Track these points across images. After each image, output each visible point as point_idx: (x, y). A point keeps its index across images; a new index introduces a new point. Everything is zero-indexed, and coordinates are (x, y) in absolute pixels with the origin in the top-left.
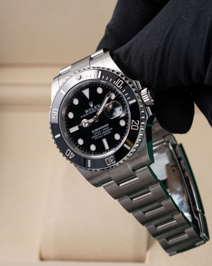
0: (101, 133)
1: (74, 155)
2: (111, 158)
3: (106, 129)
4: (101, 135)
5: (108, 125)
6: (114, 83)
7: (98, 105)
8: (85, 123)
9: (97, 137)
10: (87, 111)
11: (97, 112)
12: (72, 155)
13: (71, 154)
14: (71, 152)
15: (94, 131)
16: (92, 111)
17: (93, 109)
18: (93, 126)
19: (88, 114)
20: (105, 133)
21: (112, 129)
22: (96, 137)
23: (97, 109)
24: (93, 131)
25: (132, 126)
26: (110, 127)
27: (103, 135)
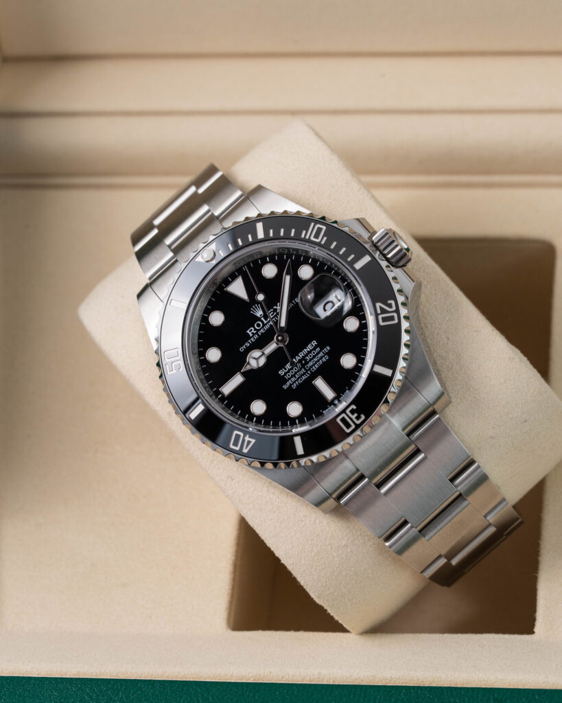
0: (303, 370)
1: (253, 441)
2: (352, 412)
3: (315, 355)
4: (306, 372)
6: (303, 236)
7: (275, 307)
8: (254, 358)
9: (298, 379)
10: (253, 331)
11: (276, 323)
12: (249, 442)
13: (243, 440)
14: (245, 436)
15: (286, 369)
16: (264, 325)
17: (266, 320)
18: (276, 360)
19: (256, 337)
20: (314, 365)
21: (328, 348)
22: (295, 382)
23: (276, 316)
24: (281, 372)
25: (380, 317)
26: (321, 346)
27: (311, 371)
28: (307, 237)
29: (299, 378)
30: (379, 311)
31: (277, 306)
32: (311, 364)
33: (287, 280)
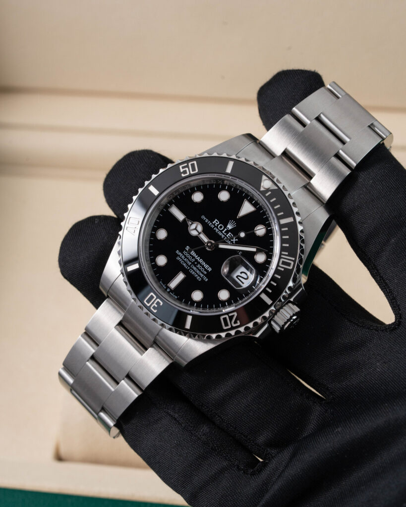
0: (190, 263)
3: (201, 272)
4: (189, 266)
5: (210, 269)
6: (283, 253)
7: (234, 237)
8: (196, 227)
10: (216, 223)
11: (223, 241)
16: (221, 231)
17: (225, 232)
19: (212, 226)
20: (194, 271)
21: (207, 280)
22: (181, 258)
23: (228, 239)
26: (208, 275)
27: (189, 269)
28: (282, 256)
29: (184, 261)
31: (235, 239)
32: (195, 268)
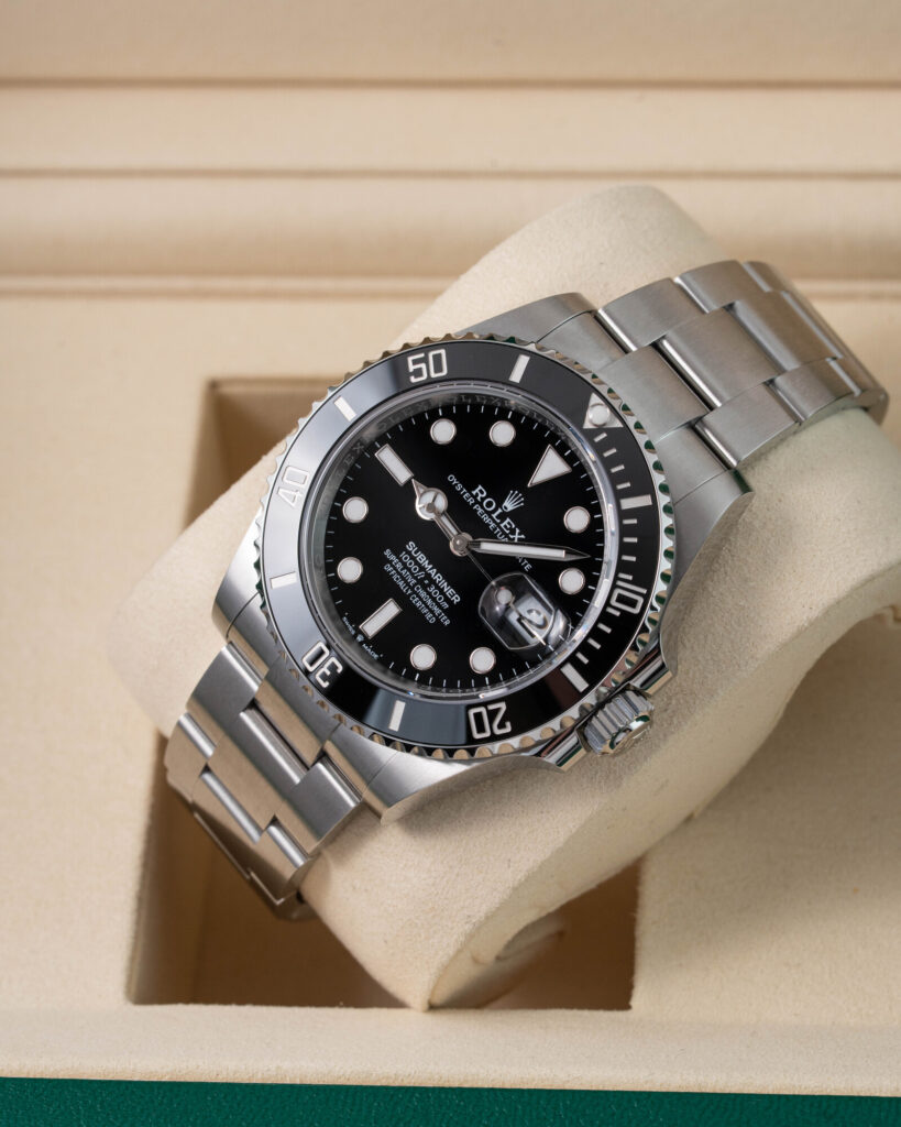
0: (414, 581)
1: (294, 504)
2: (333, 667)
4: (410, 587)
6: (622, 576)
7: (518, 531)
8: (433, 501)
9: (398, 573)
11: (491, 536)
12: (292, 497)
13: (296, 489)
15: (416, 553)
17: (497, 517)
18: (430, 537)
19: (471, 501)
20: (421, 599)
21: (447, 623)
22: (395, 569)
23: (504, 533)
24: (411, 546)
25: (482, 711)
27: (410, 595)
28: (620, 583)
29: (400, 574)
30: (491, 707)
33: (558, 554)
